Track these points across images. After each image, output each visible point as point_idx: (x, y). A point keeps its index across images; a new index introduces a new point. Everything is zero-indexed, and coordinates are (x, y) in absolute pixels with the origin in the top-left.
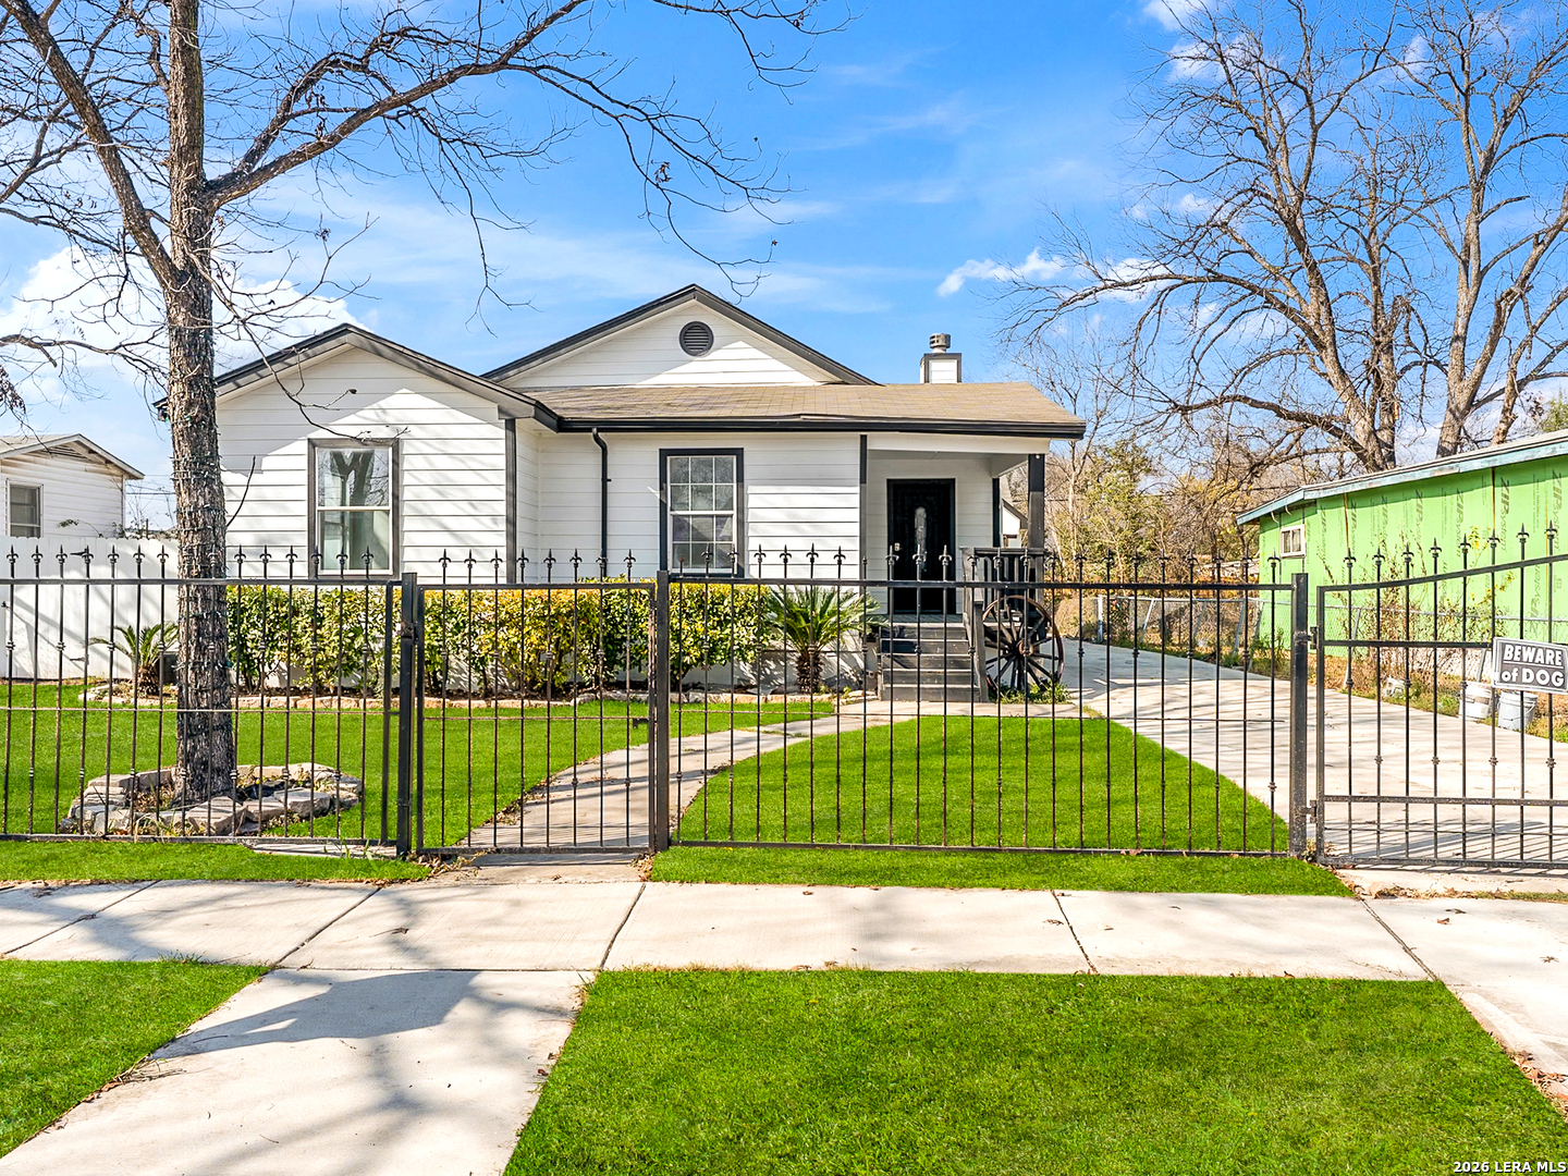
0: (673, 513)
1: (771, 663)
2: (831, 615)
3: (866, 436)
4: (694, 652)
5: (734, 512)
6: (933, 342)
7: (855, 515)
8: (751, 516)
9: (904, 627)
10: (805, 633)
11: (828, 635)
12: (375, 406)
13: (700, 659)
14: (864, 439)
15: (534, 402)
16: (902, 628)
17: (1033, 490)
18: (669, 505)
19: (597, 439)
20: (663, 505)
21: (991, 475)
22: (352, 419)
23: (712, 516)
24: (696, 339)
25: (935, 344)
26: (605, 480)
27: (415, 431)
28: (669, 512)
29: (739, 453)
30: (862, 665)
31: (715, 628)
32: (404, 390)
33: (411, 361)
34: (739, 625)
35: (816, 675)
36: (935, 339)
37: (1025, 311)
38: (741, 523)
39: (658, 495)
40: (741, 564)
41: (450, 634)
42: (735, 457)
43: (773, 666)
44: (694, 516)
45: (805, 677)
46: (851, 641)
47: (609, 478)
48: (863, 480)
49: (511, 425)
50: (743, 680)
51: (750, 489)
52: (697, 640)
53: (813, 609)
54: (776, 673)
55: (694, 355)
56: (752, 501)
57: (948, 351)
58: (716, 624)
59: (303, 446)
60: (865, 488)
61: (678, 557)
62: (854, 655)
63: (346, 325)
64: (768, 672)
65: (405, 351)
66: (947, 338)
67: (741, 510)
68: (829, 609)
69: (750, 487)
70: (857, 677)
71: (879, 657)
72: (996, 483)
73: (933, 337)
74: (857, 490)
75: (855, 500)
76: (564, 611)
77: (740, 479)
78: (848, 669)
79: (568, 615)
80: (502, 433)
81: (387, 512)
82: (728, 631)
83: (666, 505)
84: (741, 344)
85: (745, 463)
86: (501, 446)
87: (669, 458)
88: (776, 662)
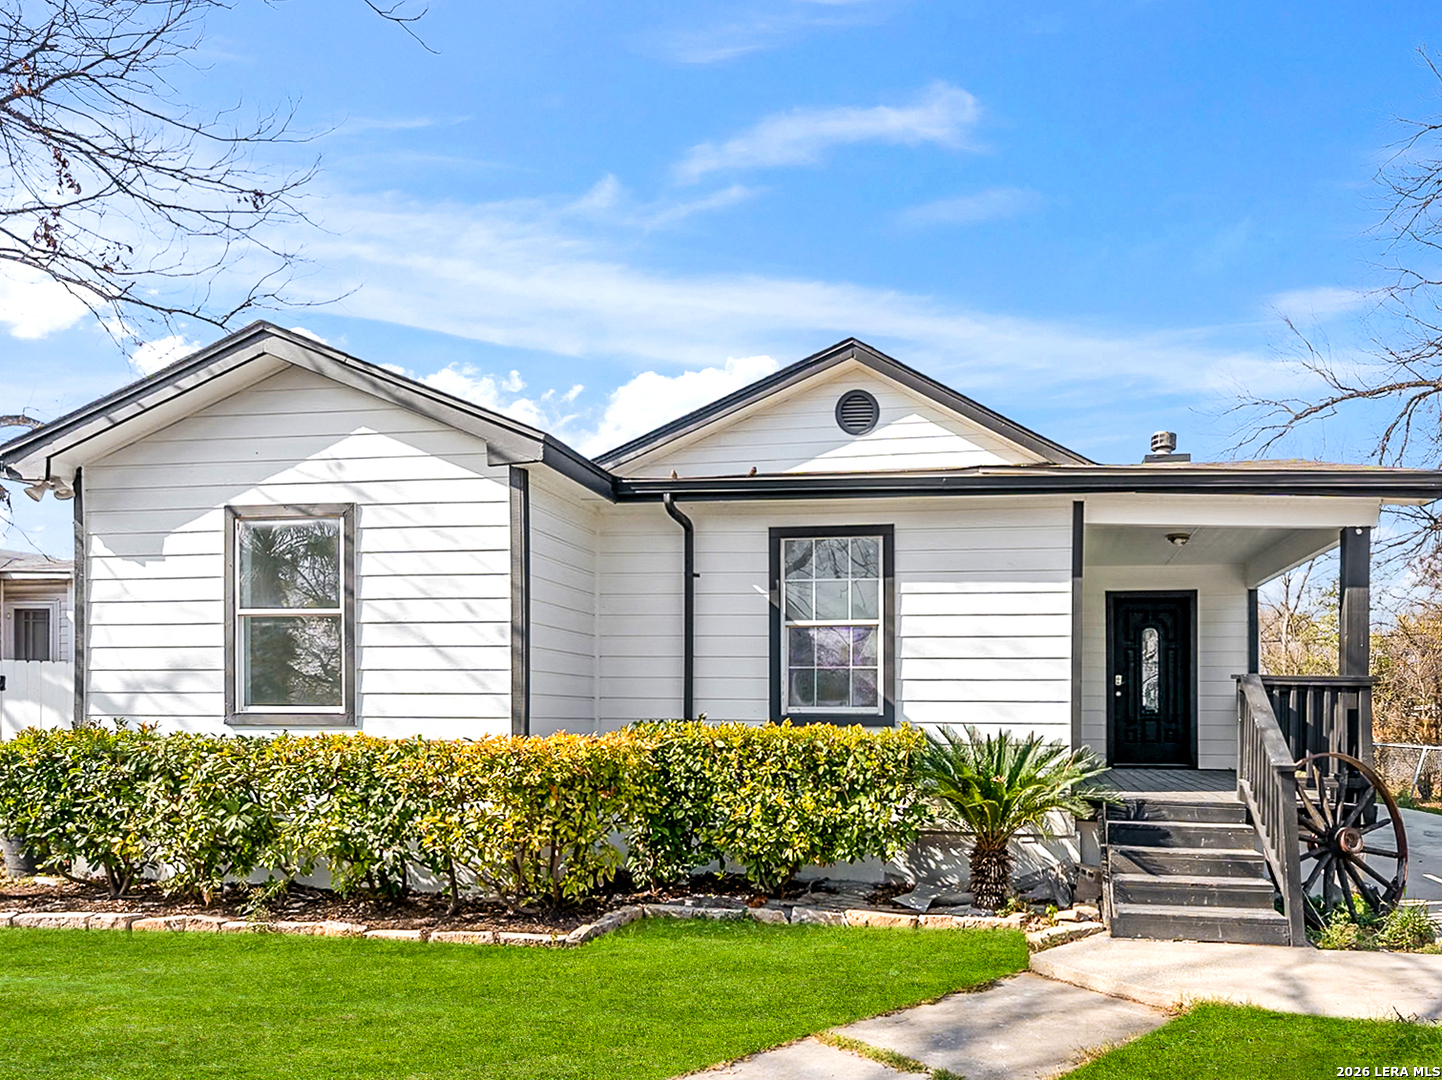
0: (789, 623)
1: (937, 851)
2: (1023, 786)
3: (1082, 503)
4: (801, 844)
5: (880, 622)
6: (1156, 442)
7: (1065, 625)
8: (906, 627)
9: (1144, 802)
10: (983, 813)
11: (1020, 818)
12: (325, 454)
13: (812, 852)
14: (1078, 507)
15: (541, 437)
16: (1141, 804)
17: (1352, 586)
18: (783, 611)
19: (671, 510)
20: (774, 611)
21: (1246, 584)
22: (288, 475)
23: (848, 627)
24: (857, 412)
25: (1158, 445)
26: (690, 575)
27: (377, 492)
28: (783, 622)
29: (887, 532)
30: (1076, 857)
31: (834, 805)
32: (363, 430)
33: (364, 378)
34: (872, 799)
35: (1003, 878)
36: (1158, 439)
37: (1251, 428)
38: (891, 638)
39: (768, 597)
40: (890, 699)
41: (373, 816)
42: (881, 539)
43: (940, 856)
44: (818, 627)
45: (982, 882)
46: (1058, 821)
47: (695, 572)
48: (1077, 572)
49: (520, 478)
50: (893, 876)
51: (903, 586)
52: (806, 824)
53: (998, 772)
54: (944, 867)
55: (855, 433)
56: (907, 605)
57: (1173, 452)
58: (835, 796)
59: (217, 519)
60: (1081, 585)
61: (797, 689)
62: (1065, 841)
63: (263, 323)
64: (933, 865)
65: (349, 361)
66: (1173, 437)
67: (890, 619)
68: (1023, 773)
69: (903, 585)
70: (1068, 876)
71: (1104, 851)
72: (1252, 595)
73: (1155, 437)
74: (1068, 586)
75: (1065, 603)
76: (558, 777)
77: (889, 572)
78: (1055, 862)
79: (569, 784)
80: (502, 491)
81: (336, 619)
82: (854, 809)
83: (779, 610)
84: (915, 418)
85: (898, 546)
86: (502, 513)
87: (783, 541)
88: (945, 850)
